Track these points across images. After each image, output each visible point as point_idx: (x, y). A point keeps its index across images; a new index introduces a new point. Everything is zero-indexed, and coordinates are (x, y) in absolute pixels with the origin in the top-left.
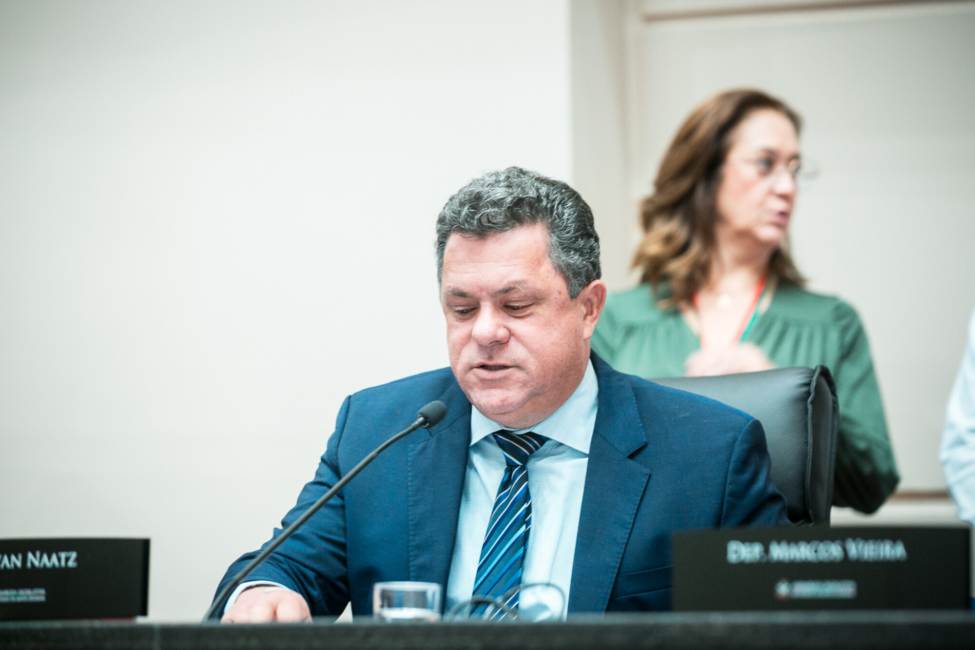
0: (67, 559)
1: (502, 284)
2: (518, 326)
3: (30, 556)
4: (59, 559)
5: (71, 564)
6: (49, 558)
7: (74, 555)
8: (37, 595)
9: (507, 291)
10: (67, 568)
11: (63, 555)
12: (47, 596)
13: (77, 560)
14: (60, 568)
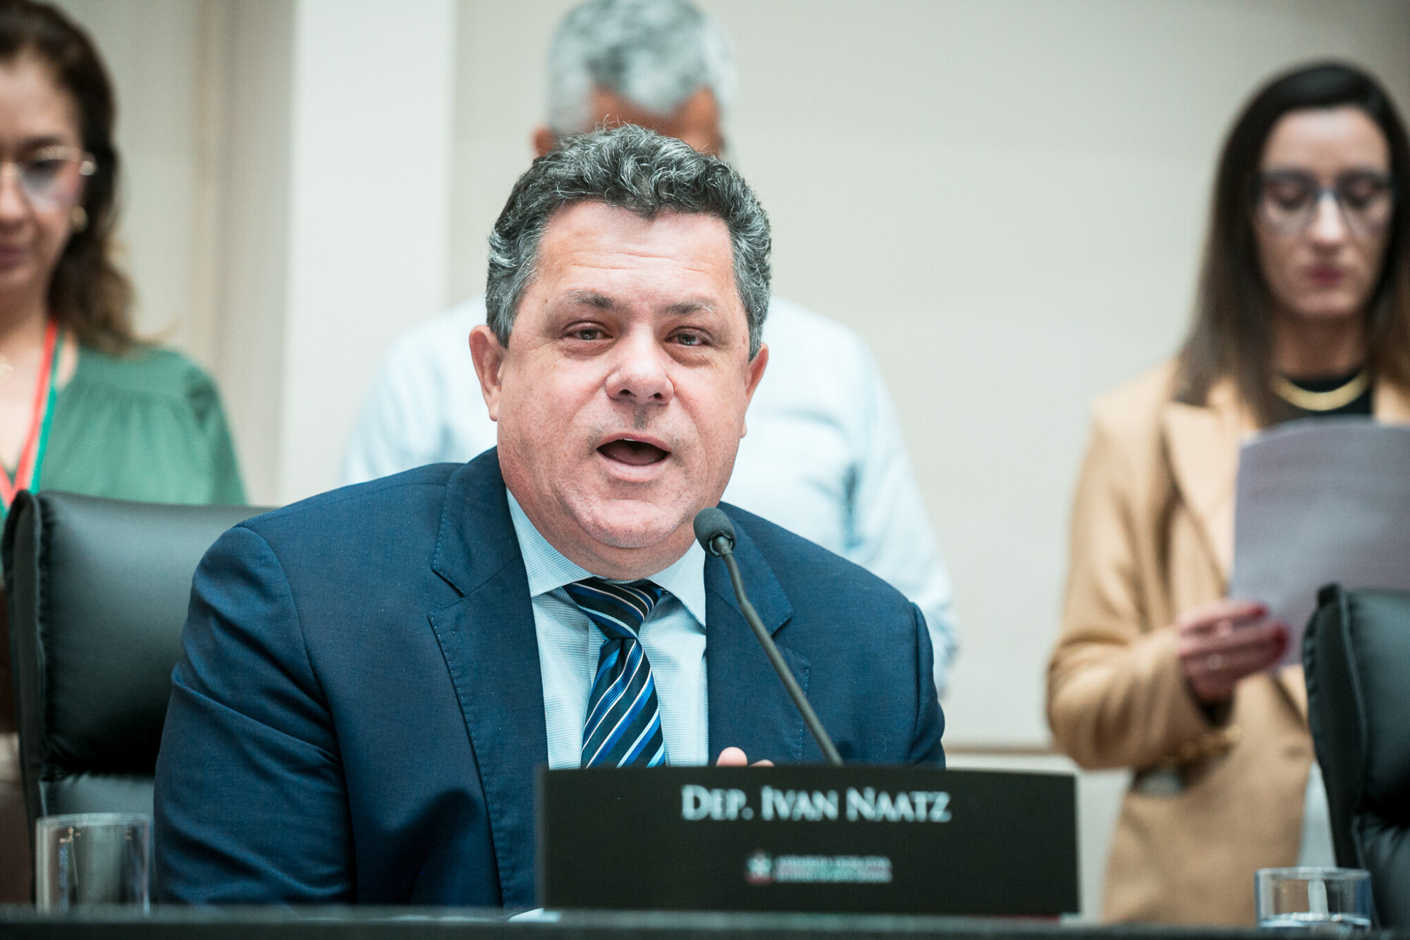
0: (930, 806)
1: (683, 293)
2: (686, 378)
3: (853, 797)
4: (913, 805)
5: (939, 814)
6: (893, 800)
7: (942, 799)
8: (874, 870)
9: (686, 310)
10: (929, 824)
11: (921, 798)
12: (895, 870)
13: (949, 808)
14: (916, 823)
